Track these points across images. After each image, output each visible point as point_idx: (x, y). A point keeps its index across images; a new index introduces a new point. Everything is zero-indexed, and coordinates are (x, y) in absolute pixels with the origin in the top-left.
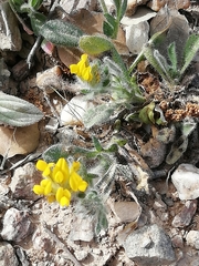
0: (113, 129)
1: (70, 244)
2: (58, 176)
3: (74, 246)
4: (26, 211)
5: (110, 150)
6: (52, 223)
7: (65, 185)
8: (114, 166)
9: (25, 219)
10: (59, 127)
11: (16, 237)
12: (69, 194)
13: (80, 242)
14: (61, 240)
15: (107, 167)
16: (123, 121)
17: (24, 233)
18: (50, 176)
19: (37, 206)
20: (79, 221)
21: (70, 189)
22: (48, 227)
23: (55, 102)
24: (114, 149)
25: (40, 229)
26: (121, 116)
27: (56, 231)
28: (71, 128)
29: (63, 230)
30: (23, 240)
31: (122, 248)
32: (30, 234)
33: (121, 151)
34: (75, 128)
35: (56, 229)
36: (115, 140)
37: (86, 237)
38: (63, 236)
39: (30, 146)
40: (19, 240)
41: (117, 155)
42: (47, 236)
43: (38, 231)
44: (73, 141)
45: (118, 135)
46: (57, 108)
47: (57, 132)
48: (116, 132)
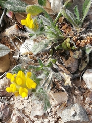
0: (49, 54)
1: (32, 118)
2: (19, 81)
3: (34, 119)
4: (6, 102)
5: (48, 66)
6: (21, 108)
7: (24, 86)
8: (51, 74)
9: (6, 107)
10: (20, 56)
11: (2, 117)
12: (27, 91)
13: (37, 117)
14: (27, 116)
15: (47, 74)
16: (54, 50)
17: (6, 115)
18: (15, 81)
19: (12, 99)
20: (36, 105)
21: (27, 88)
22: (19, 110)
23: (17, 43)
24: (50, 65)
25: (15, 112)
26: (52, 47)
27: (23, 112)
28: (26, 56)
29: (27, 111)
30: (6, 118)
31: (60, 117)
32: (10, 115)
33: (54, 66)
34: (28, 56)
36: (50, 60)
38: (28, 114)
39: (5, 68)
40: (4, 119)
41: (52, 68)
42: (19, 115)
43: (14, 113)
44: (28, 63)
46: (18, 46)
47: (19, 59)
48: (51, 56)
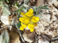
3: (52, 21)
4: (39, 37)
6: (44, 28)
9: (42, 37)
10: (10, 25)
11: (48, 41)
13: (51, 19)
14: (50, 25)
17: (47, 38)
19: (37, 33)
20: (43, 19)
22: (45, 29)
23: (2, 26)
25: (46, 32)
26: (8, 4)
27: (47, 27)
28: (11, 21)
30: (49, 38)
32: (47, 36)
33: (20, 4)
35: (46, 27)
36: (16, 6)
37: (49, 16)
38: (48, 24)
39: (17, 35)
40: (49, 40)
42: (48, 30)
43: (46, 33)
45: (14, 5)
46: (4, 26)
47: (12, 26)
48: (13, 6)
